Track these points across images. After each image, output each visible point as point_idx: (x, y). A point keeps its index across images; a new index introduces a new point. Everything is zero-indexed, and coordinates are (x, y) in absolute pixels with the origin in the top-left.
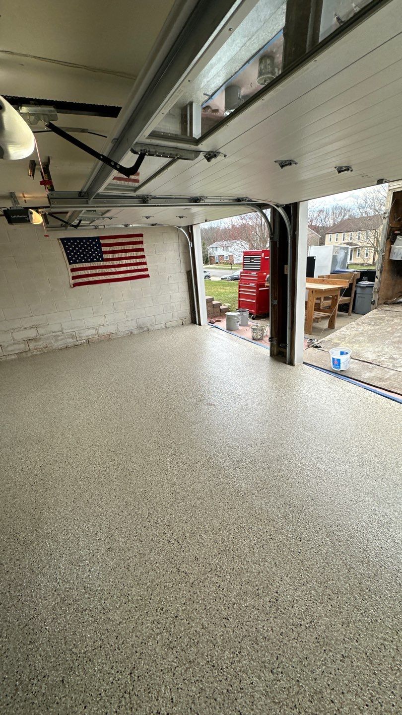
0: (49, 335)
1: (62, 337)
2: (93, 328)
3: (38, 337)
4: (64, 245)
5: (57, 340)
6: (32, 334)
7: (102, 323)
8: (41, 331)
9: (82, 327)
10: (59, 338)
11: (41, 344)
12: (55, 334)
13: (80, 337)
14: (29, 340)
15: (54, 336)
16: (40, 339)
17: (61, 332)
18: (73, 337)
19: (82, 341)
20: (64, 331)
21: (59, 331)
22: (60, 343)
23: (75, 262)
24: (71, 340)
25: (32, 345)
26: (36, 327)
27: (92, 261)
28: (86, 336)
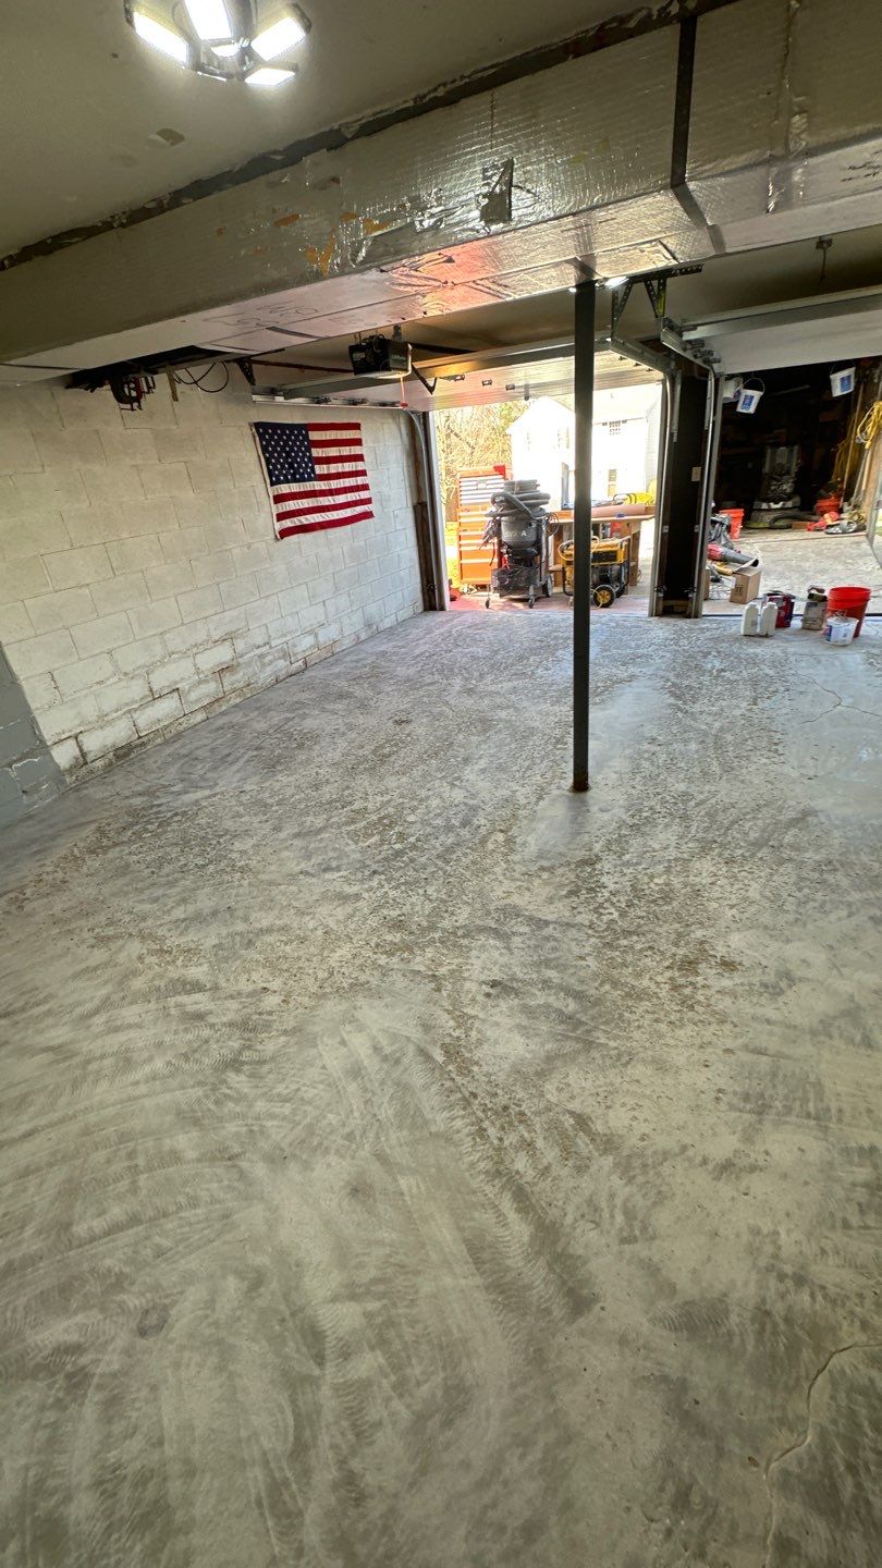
0: (252, 654)
1: (270, 658)
2: (311, 632)
3: (235, 663)
4: (262, 437)
5: (264, 665)
7: (322, 618)
10: (267, 660)
11: (240, 678)
13: (295, 655)
14: (223, 670)
15: (259, 656)
16: (239, 664)
17: (267, 647)
18: (286, 655)
19: (298, 663)
22: (269, 670)
23: (278, 482)
24: (282, 663)
25: (228, 679)
26: (229, 638)
27: (303, 480)
28: (303, 652)
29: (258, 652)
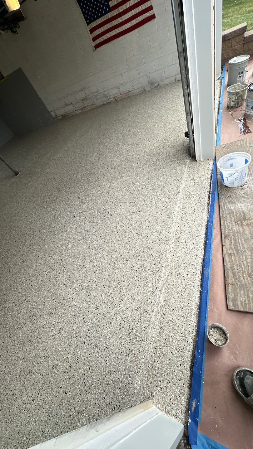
0: (92, 95)
1: (99, 97)
2: (116, 88)
5: (97, 99)
6: (82, 95)
7: (121, 82)
8: (87, 92)
9: (109, 87)
11: (90, 102)
13: (109, 96)
14: (83, 100)
15: (95, 96)
16: (88, 98)
17: (97, 93)
18: (105, 96)
19: (112, 99)
20: (100, 92)
21: (96, 92)
22: (99, 101)
24: (104, 99)
25: (86, 103)
26: (84, 89)
28: (113, 95)
29: (94, 94)
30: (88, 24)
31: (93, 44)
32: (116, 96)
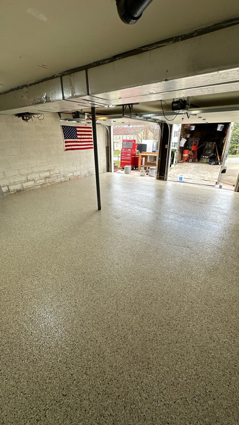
0: (55, 175)
2: (72, 172)
3: (50, 176)
4: (63, 129)
6: (47, 174)
7: (76, 170)
8: (52, 173)
9: (68, 171)
10: (59, 177)
11: (51, 180)
12: (57, 175)
13: (67, 177)
14: (46, 178)
18: (64, 176)
19: (67, 179)
20: (61, 174)
22: (59, 179)
23: (67, 138)
24: (63, 178)
25: (47, 180)
26: (49, 171)
27: (73, 138)
30: (65, 139)
31: (65, 148)
32: (71, 177)
